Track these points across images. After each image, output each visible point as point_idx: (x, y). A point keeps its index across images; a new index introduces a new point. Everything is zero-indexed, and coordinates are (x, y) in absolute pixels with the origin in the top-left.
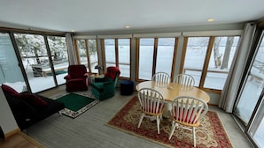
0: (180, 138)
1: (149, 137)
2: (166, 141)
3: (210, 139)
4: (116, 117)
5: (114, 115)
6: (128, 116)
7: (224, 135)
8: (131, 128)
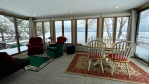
0: (118, 73)
1: (98, 75)
2: (111, 76)
3: (134, 71)
4: (70, 67)
5: (68, 65)
6: (78, 65)
7: (139, 68)
8: (83, 72)
